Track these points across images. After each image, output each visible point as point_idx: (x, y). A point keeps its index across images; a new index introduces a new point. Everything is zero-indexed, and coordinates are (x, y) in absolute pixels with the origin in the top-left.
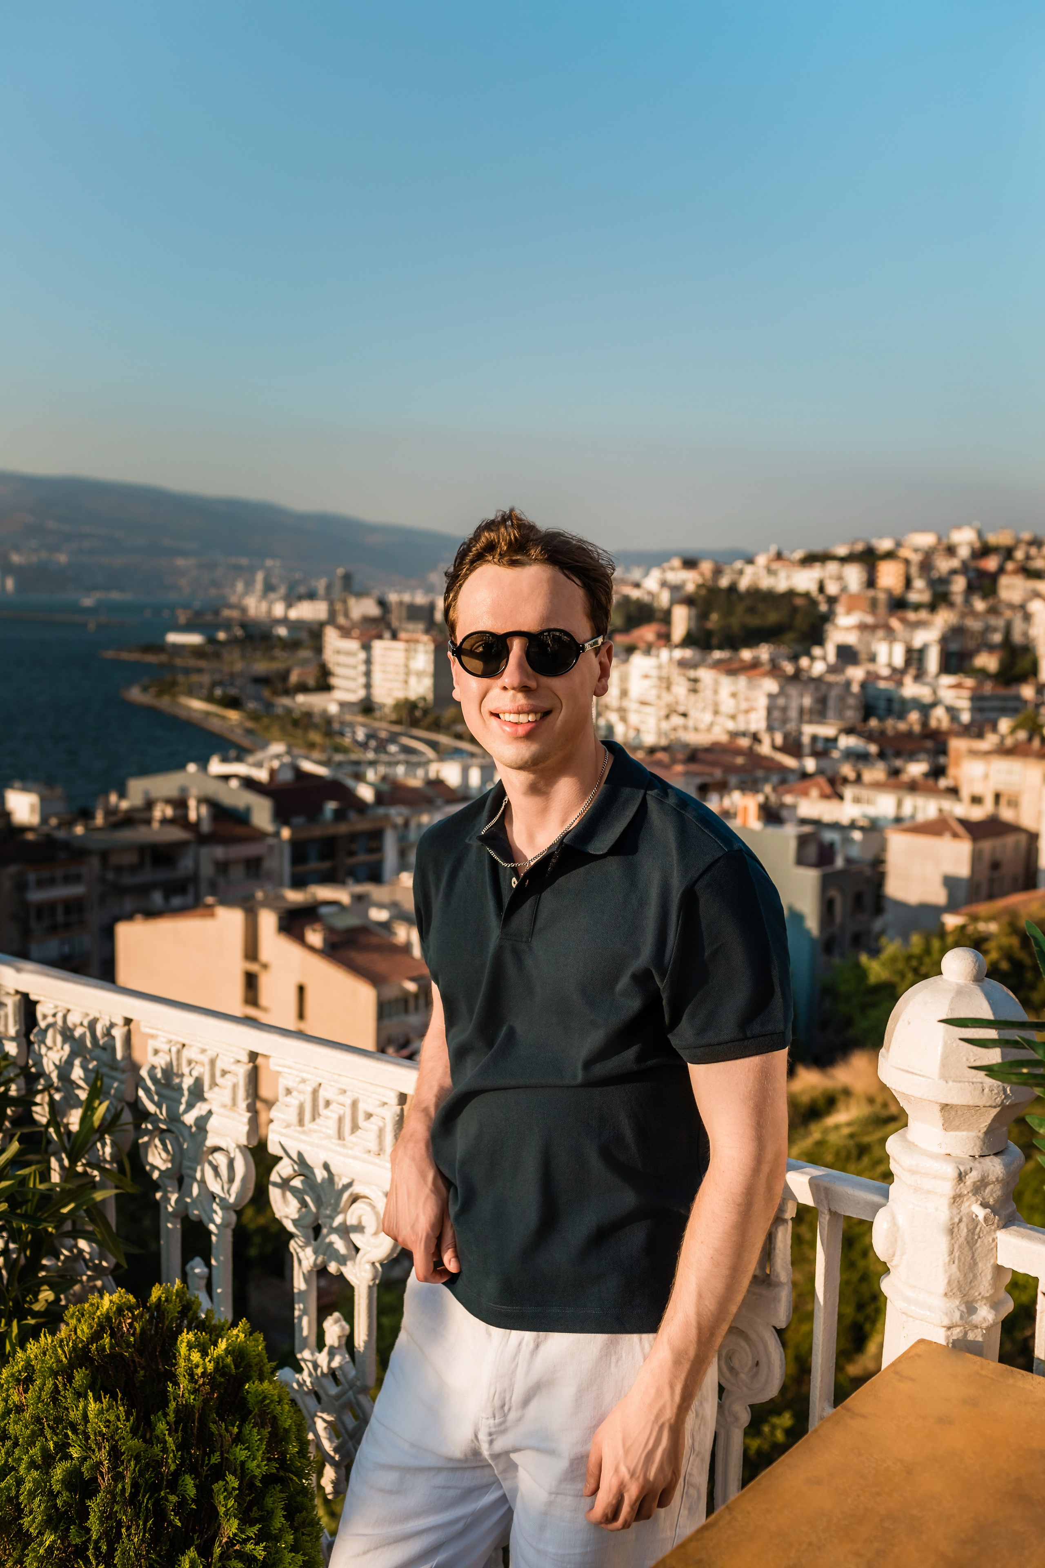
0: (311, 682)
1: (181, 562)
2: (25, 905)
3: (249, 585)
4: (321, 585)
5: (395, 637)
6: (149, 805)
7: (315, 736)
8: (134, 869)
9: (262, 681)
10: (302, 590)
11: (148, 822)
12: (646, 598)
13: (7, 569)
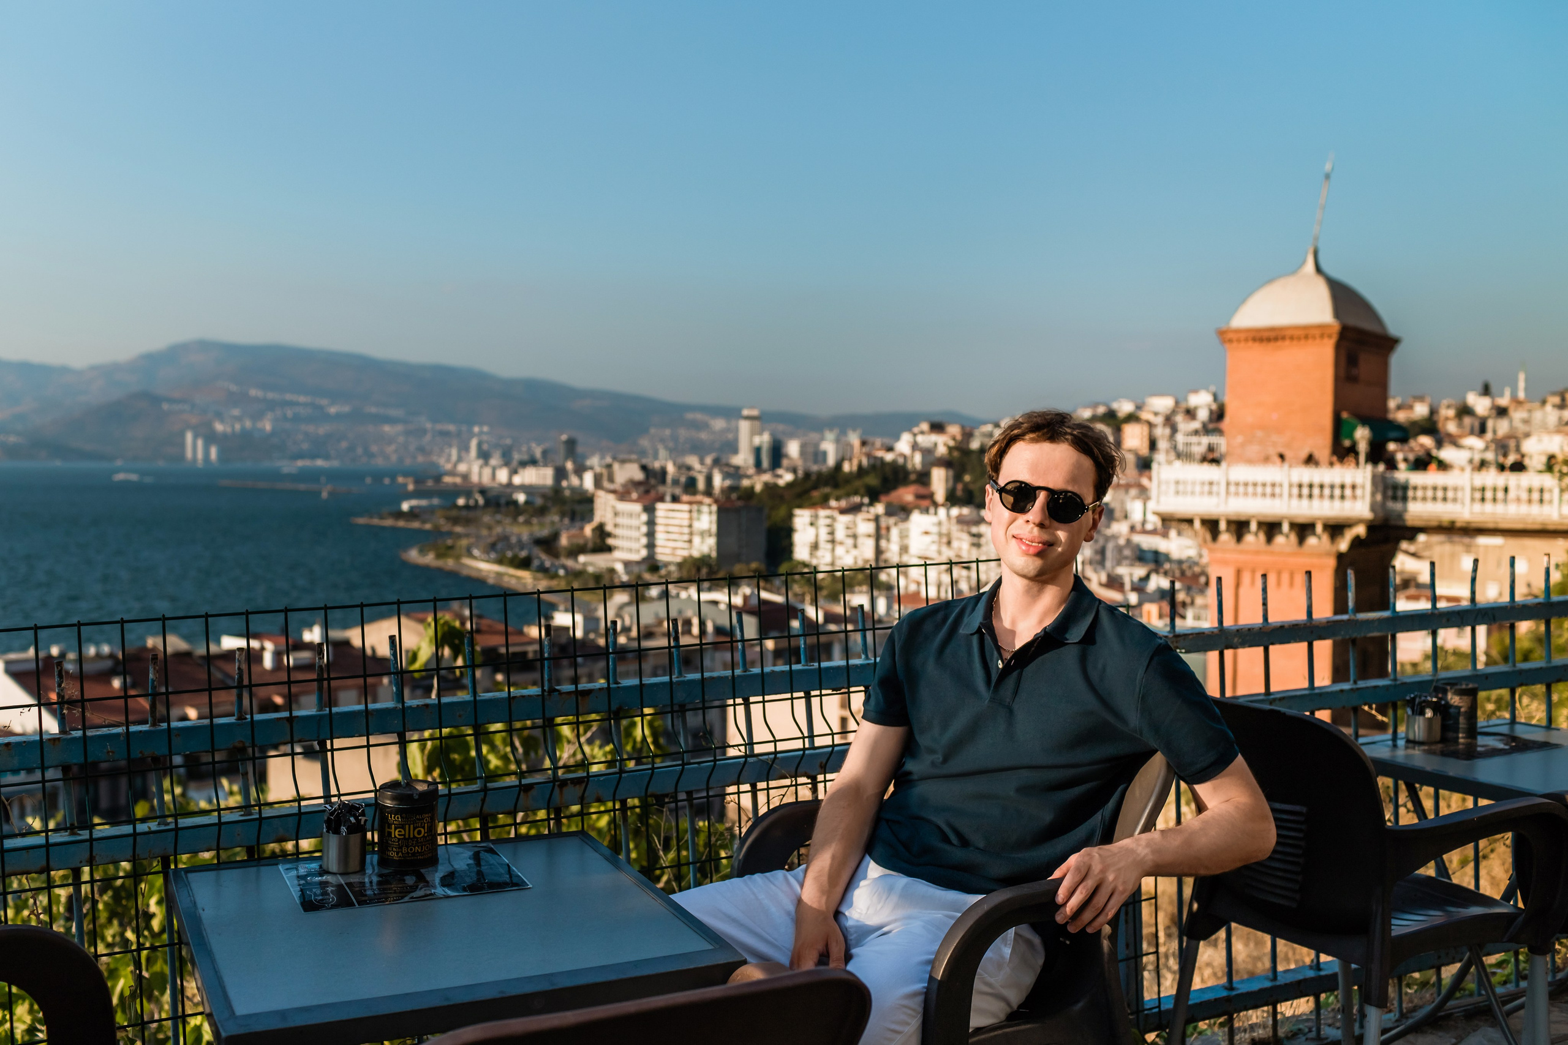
0: (589, 543)
3: (464, 452)
5: (675, 500)
9: (541, 543)
10: (523, 457)
12: (900, 461)
13: (211, 438)
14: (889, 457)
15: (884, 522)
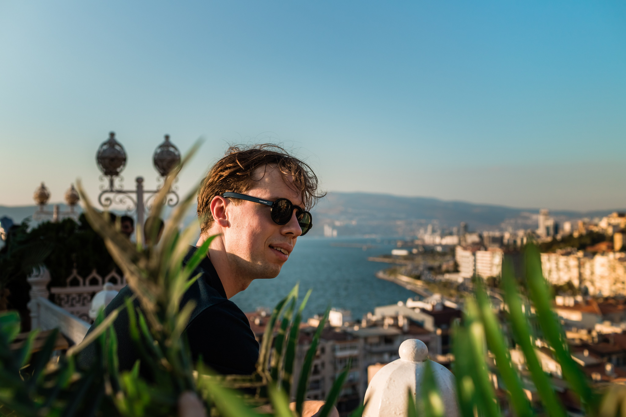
0: (451, 269)
1: (399, 223)
2: (335, 358)
3: (426, 230)
4: (455, 230)
5: (486, 249)
6: (383, 318)
7: (453, 292)
8: (378, 344)
9: (431, 269)
10: (447, 231)
11: (382, 325)
12: (601, 231)
13: (334, 227)
14: (595, 229)
15: (582, 260)
